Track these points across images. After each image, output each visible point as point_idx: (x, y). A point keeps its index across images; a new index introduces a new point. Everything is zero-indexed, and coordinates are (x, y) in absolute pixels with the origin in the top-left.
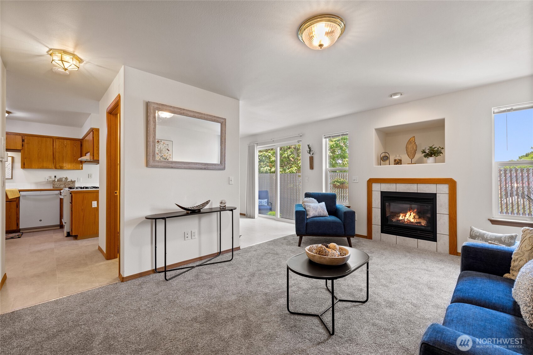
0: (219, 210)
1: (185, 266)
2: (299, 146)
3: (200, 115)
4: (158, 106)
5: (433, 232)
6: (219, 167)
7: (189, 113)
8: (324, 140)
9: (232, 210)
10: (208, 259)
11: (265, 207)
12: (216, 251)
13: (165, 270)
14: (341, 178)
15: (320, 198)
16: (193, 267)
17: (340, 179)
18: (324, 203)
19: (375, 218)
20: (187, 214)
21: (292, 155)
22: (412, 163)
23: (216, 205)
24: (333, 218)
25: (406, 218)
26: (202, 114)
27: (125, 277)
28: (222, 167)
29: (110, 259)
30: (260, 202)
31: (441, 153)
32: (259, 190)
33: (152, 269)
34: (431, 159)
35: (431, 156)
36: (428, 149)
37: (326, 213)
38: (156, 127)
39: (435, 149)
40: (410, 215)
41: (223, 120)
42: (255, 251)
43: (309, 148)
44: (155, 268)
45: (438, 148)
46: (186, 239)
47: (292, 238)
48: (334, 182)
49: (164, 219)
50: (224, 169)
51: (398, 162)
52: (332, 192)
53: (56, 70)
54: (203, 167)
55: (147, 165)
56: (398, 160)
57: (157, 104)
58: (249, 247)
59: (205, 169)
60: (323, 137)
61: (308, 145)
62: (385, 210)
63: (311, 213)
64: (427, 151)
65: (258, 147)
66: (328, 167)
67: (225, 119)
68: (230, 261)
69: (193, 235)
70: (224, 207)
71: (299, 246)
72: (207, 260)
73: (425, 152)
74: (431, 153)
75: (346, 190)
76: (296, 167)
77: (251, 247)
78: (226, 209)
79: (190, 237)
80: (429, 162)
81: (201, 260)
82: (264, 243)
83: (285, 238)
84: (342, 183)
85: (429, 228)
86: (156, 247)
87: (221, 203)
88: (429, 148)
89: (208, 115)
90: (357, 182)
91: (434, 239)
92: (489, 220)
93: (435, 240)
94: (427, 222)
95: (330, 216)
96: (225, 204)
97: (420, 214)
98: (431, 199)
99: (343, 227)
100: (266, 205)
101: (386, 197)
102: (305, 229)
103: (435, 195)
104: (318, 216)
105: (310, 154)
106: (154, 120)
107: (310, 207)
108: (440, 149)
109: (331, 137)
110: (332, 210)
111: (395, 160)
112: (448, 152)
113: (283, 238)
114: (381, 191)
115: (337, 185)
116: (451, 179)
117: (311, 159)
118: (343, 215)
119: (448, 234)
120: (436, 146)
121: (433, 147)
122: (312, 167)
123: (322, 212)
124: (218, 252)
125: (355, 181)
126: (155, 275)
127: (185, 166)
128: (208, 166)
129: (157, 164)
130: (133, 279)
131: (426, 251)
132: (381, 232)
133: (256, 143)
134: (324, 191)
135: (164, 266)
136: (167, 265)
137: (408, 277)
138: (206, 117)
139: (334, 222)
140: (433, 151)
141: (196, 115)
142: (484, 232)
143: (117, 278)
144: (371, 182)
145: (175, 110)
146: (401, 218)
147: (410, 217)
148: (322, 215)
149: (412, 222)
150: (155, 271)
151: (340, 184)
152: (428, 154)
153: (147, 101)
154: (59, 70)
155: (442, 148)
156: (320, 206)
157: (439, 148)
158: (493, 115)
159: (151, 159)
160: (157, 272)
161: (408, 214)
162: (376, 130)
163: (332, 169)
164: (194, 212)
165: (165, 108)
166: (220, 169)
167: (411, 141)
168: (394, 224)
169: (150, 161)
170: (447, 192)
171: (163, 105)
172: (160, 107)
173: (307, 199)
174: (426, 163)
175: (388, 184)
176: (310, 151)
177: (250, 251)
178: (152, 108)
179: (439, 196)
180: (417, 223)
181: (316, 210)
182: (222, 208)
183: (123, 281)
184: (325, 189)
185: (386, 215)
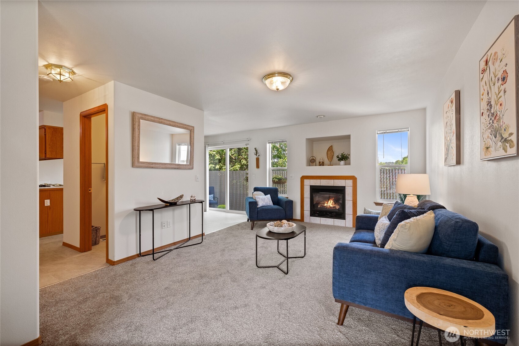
0: (190, 202)
1: (164, 250)
2: (247, 148)
3: (174, 124)
4: (142, 116)
5: (343, 213)
6: (189, 167)
7: (166, 122)
8: (268, 145)
9: (202, 202)
10: (182, 243)
11: (213, 202)
12: (186, 237)
13: (153, 252)
14: (278, 175)
15: (266, 191)
16: (171, 250)
17: (278, 176)
18: (269, 195)
19: (306, 206)
20: (166, 206)
21: (235, 155)
22: (330, 165)
23: (187, 198)
24: (276, 207)
25: (328, 204)
26: (176, 123)
27: (116, 261)
28: (191, 167)
29: (85, 252)
30: (210, 197)
31: (348, 158)
32: (209, 186)
33: (137, 254)
34: (342, 162)
35: (342, 160)
36: (341, 155)
37: (271, 203)
38: (140, 134)
41: (192, 128)
42: (218, 235)
43: (256, 151)
44: (139, 253)
45: (346, 155)
46: (163, 227)
47: (244, 224)
48: (274, 179)
49: (152, 210)
50: (193, 168)
51: (322, 164)
52: (273, 187)
53: (42, 77)
54: (177, 167)
55: (133, 166)
57: (141, 114)
58: (212, 233)
59: (178, 169)
60: (267, 142)
61: (255, 148)
62: (313, 199)
63: (260, 204)
64: (340, 157)
65: (209, 147)
66: (271, 167)
67: (193, 127)
68: (200, 243)
69: (168, 224)
70: (194, 200)
71: (252, 229)
72: (180, 244)
73: (339, 157)
74: (342, 158)
75: (284, 185)
76: (239, 164)
77: (214, 233)
78: (196, 202)
79: (166, 226)
80: (341, 164)
81: (175, 245)
82: (223, 229)
83: (239, 225)
84: (280, 180)
85: (341, 211)
86: (140, 235)
87: (191, 197)
89: (180, 124)
90: (294, 178)
91: (344, 218)
92: (374, 203)
94: (340, 207)
95: (274, 205)
96: (195, 198)
97: (336, 201)
98: (342, 190)
99: (284, 212)
100: (213, 199)
101: (315, 190)
102: (257, 216)
103: (345, 187)
104: (265, 206)
105: (257, 155)
106: (138, 127)
107: (260, 199)
108: (347, 155)
109: (274, 143)
110: (276, 201)
111: (320, 162)
112: (352, 158)
113: (237, 225)
114: (310, 186)
115: (276, 181)
116: (354, 176)
117: (258, 160)
118: (284, 204)
119: (352, 214)
120: (346, 153)
121: (344, 154)
122: (258, 166)
123: (269, 202)
124: (188, 238)
125: (292, 178)
126: (140, 258)
127: (163, 166)
128: (181, 167)
129: (141, 165)
130: (122, 262)
131: (339, 226)
132: (310, 216)
133: (207, 144)
134: (268, 186)
135: (152, 249)
136: (154, 248)
137: (328, 242)
138: (179, 125)
139: (277, 209)
140: (344, 156)
141: (171, 123)
142: (371, 210)
143: (105, 263)
144: (303, 178)
145: (155, 119)
146: (326, 205)
147: (330, 204)
148: (268, 205)
149: (331, 207)
150: (140, 255)
151: (278, 180)
152: (340, 158)
153: (133, 111)
154: (44, 77)
155: (349, 155)
156: (267, 197)
158: (377, 135)
159: (136, 160)
160: (141, 256)
161: (330, 201)
162: (307, 139)
163: (273, 168)
164: (171, 204)
165: (147, 117)
166: (189, 169)
167: (330, 149)
168: (318, 209)
169: (135, 162)
170: (352, 185)
171: (145, 115)
172: (144, 117)
173: (255, 192)
174: (339, 165)
175: (315, 180)
176: (257, 153)
177: (214, 236)
178: (137, 117)
179: (347, 188)
180: (333, 207)
181: (264, 200)
182: (192, 200)
183: (114, 265)
184: (269, 184)
185: (313, 203)
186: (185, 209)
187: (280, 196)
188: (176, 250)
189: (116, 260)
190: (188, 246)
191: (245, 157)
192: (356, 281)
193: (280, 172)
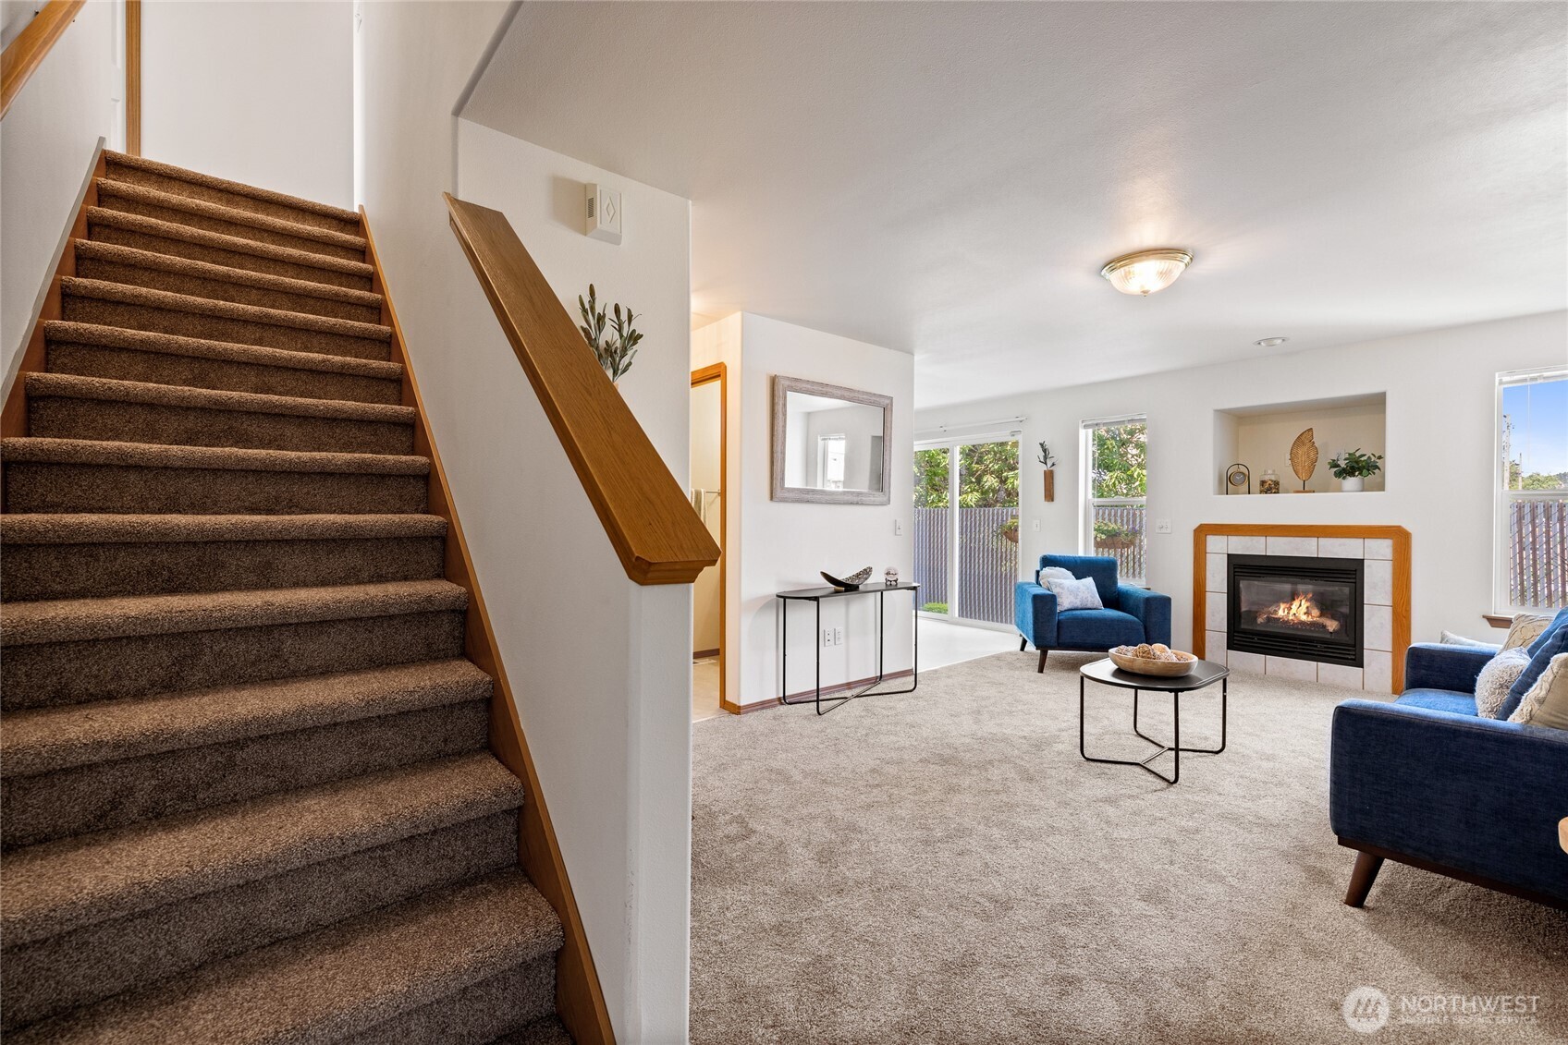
0: (883, 588)
1: (837, 695)
2: (1015, 444)
3: (852, 395)
4: (790, 383)
5: (1355, 646)
6: (880, 499)
7: (835, 391)
8: (1082, 432)
10: (866, 687)
12: (873, 673)
13: (817, 696)
14: (1106, 521)
15: (1079, 568)
16: (848, 698)
17: (1106, 524)
18: (1090, 580)
19: (1213, 616)
20: (837, 592)
22: (1304, 491)
23: (878, 577)
24: (1113, 613)
25: (1291, 613)
26: (855, 391)
27: (743, 707)
28: (887, 499)
31: (1377, 467)
33: (778, 696)
34: (1351, 482)
35: (1352, 474)
36: (1345, 459)
37: (1097, 601)
38: (786, 424)
39: (1362, 459)
40: (1300, 605)
41: (887, 402)
43: (1045, 451)
44: (783, 695)
45: (1369, 457)
46: (827, 643)
47: (1013, 658)
49: (816, 599)
50: (889, 502)
51: (1271, 488)
52: (1100, 556)
54: (855, 499)
55: (772, 498)
56: (1270, 482)
57: (788, 378)
58: (930, 670)
59: (857, 503)
60: (1081, 425)
61: (1041, 444)
62: (1239, 597)
63: (1065, 602)
64: (1343, 464)
66: (1090, 496)
67: (891, 398)
68: (911, 691)
69: (837, 637)
70: (893, 583)
71: (1041, 670)
72: (861, 688)
73: (1338, 466)
74: (1352, 468)
75: (1135, 548)
77: (936, 671)
78: (899, 586)
79: (832, 641)
80: (1347, 488)
81: (850, 688)
82: (957, 665)
83: (998, 658)
85: (1344, 639)
86: (784, 656)
87: (888, 574)
88: (1347, 456)
89: (864, 393)
90: (1169, 531)
91: (1358, 662)
92: (1484, 617)
93: (1361, 665)
94: (1341, 625)
95: (1107, 608)
97: (1325, 605)
98: (1350, 572)
99: (1143, 631)
101: (1241, 568)
102: (1055, 634)
103: (1361, 562)
104: (1080, 607)
105: (1046, 463)
106: (783, 410)
107: (1063, 588)
108: (1373, 459)
109: (1100, 426)
110: (1112, 598)
111: (1263, 483)
112: (1392, 467)
113: (992, 656)
114: (1228, 555)
115: (1102, 540)
116: (1399, 527)
117: (1049, 477)
118: (1142, 607)
119: (1391, 648)
120: (1367, 451)
121: (1358, 454)
122: (1049, 495)
123: (1090, 599)
124: (878, 677)
125: (1164, 531)
126: (785, 707)
127: (828, 498)
128: (863, 498)
129: (786, 495)
130: (753, 711)
131: (1337, 688)
132: (1228, 648)
134: (1081, 553)
135: (816, 689)
136: (820, 688)
138: (860, 397)
139: (1134, 622)
140: (1357, 462)
141: (845, 393)
143: (720, 709)
144: (1202, 532)
145: (815, 388)
146: (1281, 613)
147: (1299, 611)
148: (1089, 606)
149: (1304, 623)
150: (783, 700)
151: (1108, 536)
152: (1344, 469)
153: (773, 374)
155: (1380, 458)
156: (1083, 585)
157: (1372, 456)
159: (778, 485)
160: (788, 703)
161: (1296, 604)
162: (1216, 411)
163: (1100, 500)
164: (847, 588)
165: (800, 385)
166: (882, 504)
167: (1305, 439)
168: (1258, 628)
169: (775, 490)
170: (1390, 556)
171: (796, 380)
172: (793, 384)
173: (1047, 570)
174: (1340, 490)
175: (1247, 538)
176: (1045, 458)
177: (938, 678)
178: (781, 387)
179: (1369, 566)
180: (1313, 624)
181: (1077, 593)
182: (889, 583)
183: (739, 713)
184: (1084, 548)
185: (1240, 609)
186: (871, 601)
187: (1124, 582)
188: (857, 699)
189: (742, 704)
190: (880, 694)
191: (996, 467)
192: (1407, 796)
193: (1113, 514)
